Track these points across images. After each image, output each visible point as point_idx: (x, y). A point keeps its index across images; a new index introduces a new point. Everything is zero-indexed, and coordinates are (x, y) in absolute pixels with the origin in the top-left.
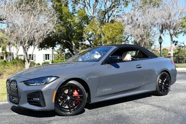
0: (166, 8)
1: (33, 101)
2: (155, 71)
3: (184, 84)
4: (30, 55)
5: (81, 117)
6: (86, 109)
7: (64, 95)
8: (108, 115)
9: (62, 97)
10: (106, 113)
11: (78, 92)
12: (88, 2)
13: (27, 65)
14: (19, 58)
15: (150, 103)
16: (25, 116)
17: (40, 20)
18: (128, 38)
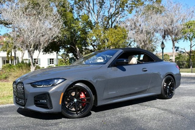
0: (168, 14)
1: (40, 103)
2: (161, 75)
3: (187, 88)
4: (35, 59)
5: (87, 120)
6: (92, 112)
7: (71, 97)
8: (115, 118)
9: (69, 100)
10: (113, 116)
11: (85, 94)
12: (93, 8)
13: (33, 69)
14: (25, 62)
15: (156, 106)
16: (31, 118)
17: (46, 24)
18: (131, 43)
